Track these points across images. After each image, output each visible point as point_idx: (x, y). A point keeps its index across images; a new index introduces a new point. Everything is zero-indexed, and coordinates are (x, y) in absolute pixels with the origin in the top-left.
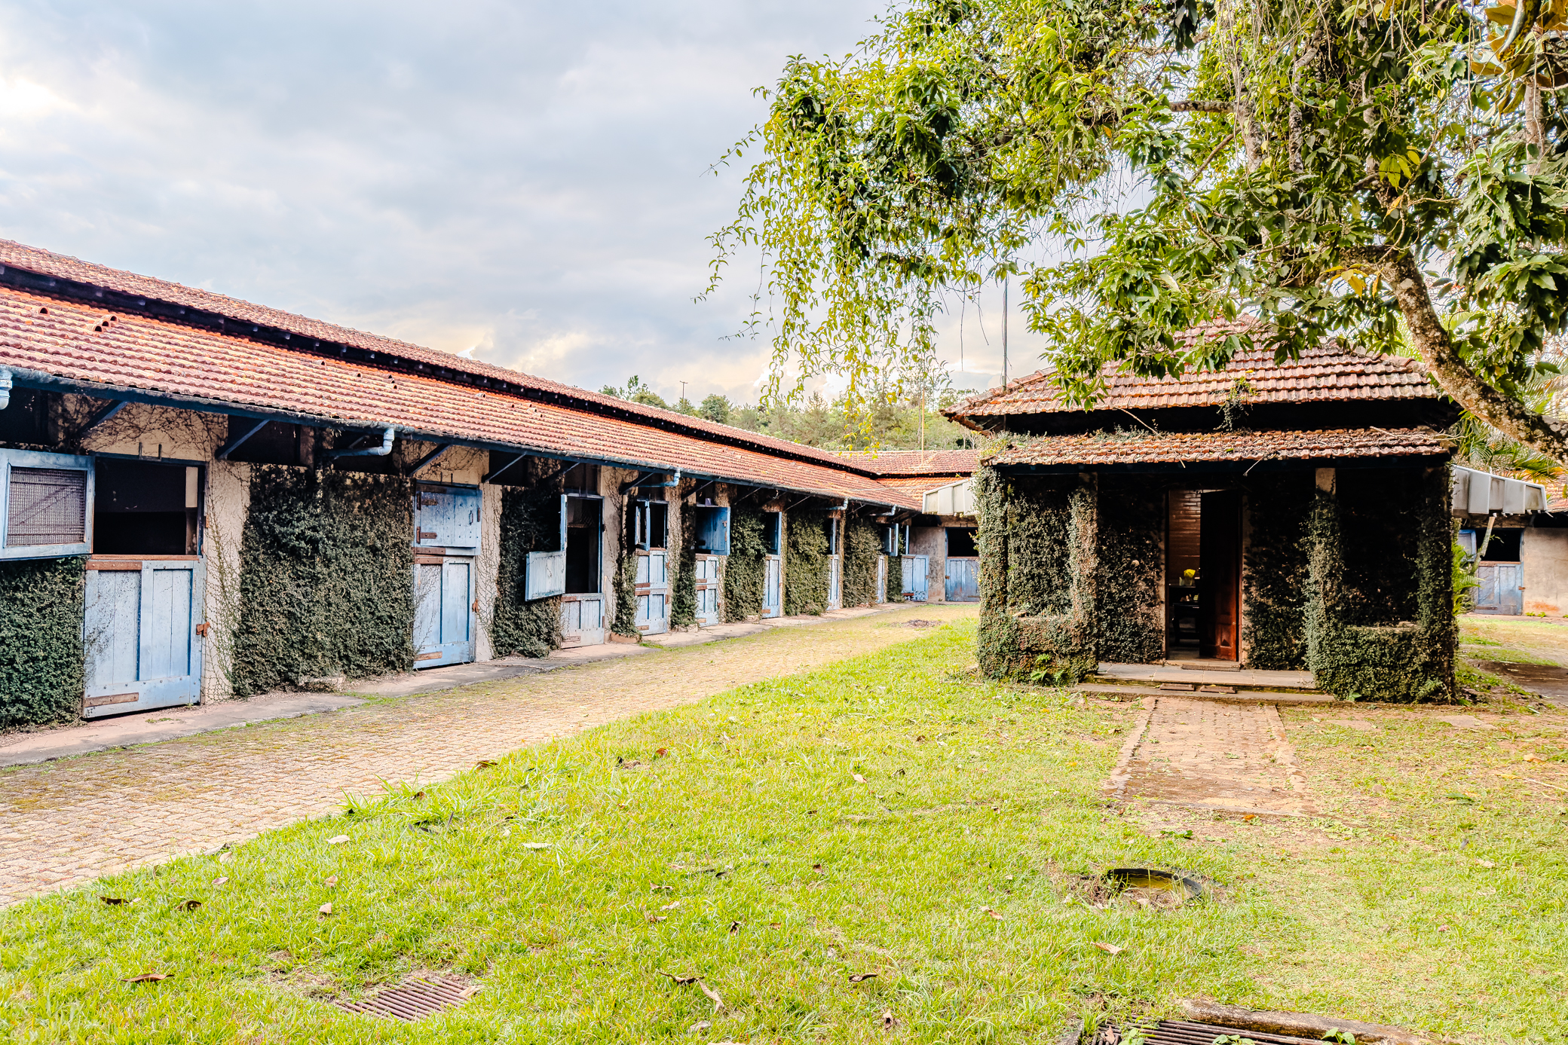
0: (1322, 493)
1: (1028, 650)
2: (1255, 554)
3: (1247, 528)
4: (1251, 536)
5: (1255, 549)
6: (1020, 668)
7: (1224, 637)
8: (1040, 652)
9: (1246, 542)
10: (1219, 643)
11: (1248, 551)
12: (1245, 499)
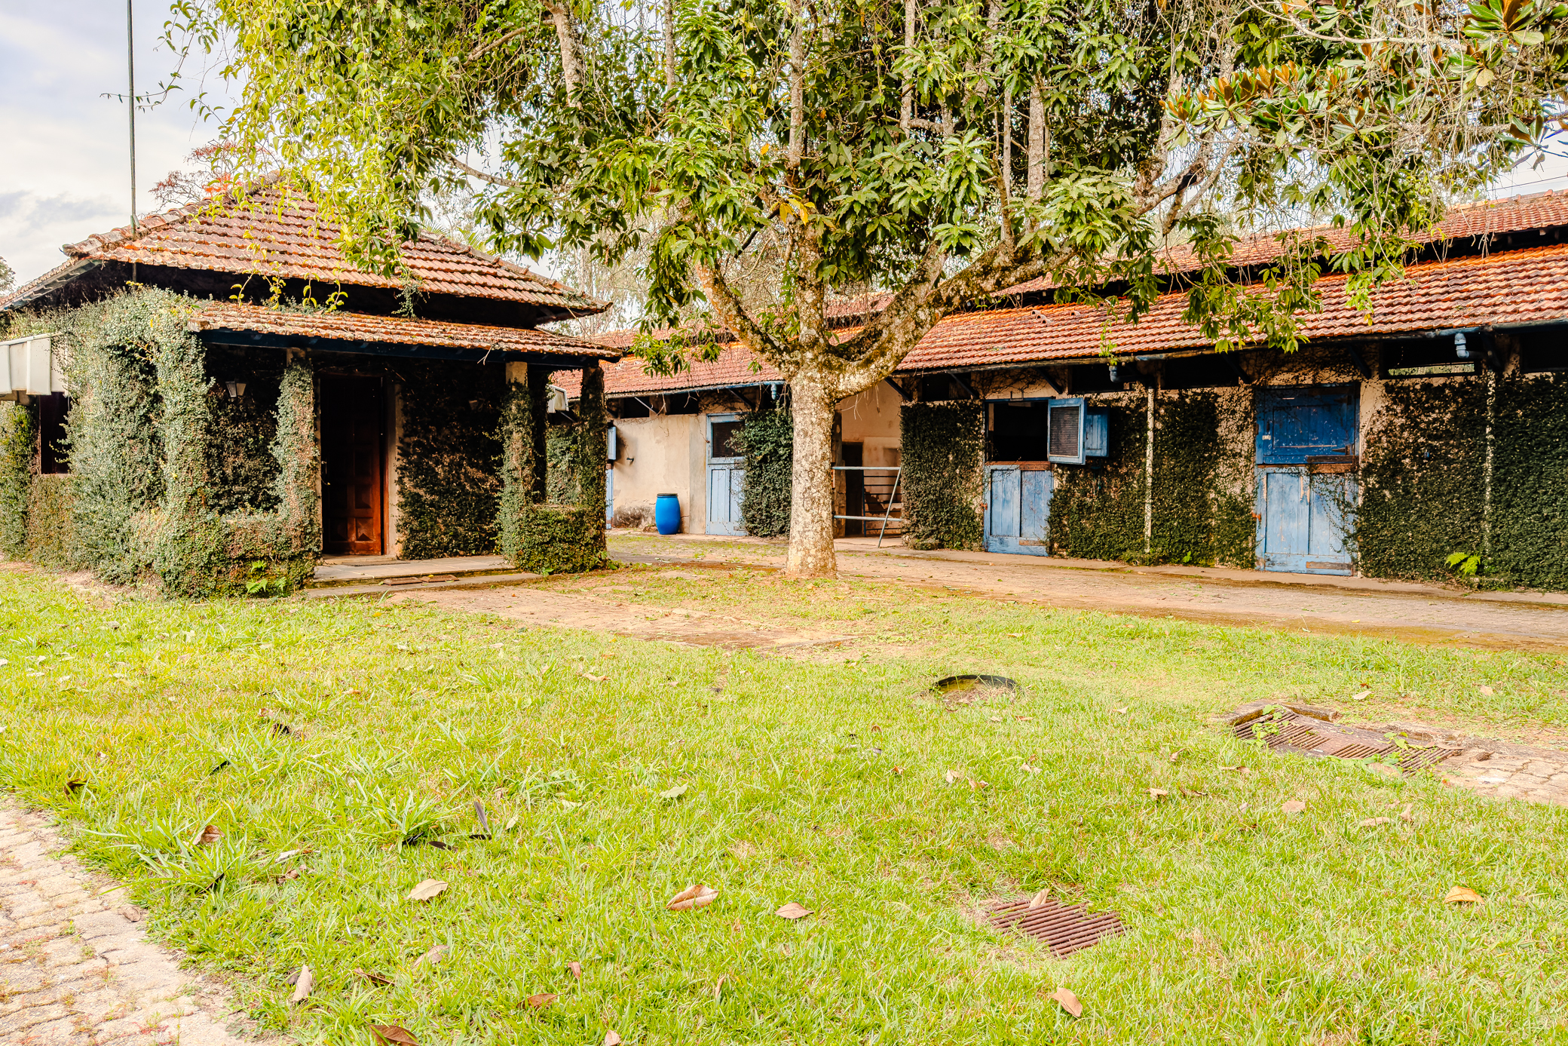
0: (518, 385)
1: (242, 558)
2: (408, 445)
3: (400, 419)
4: (404, 426)
5: (407, 440)
6: (231, 579)
7: (363, 531)
8: (255, 559)
9: (399, 432)
10: (353, 538)
11: (401, 441)
12: (397, 388)
